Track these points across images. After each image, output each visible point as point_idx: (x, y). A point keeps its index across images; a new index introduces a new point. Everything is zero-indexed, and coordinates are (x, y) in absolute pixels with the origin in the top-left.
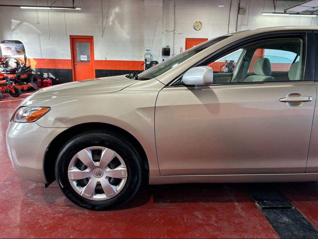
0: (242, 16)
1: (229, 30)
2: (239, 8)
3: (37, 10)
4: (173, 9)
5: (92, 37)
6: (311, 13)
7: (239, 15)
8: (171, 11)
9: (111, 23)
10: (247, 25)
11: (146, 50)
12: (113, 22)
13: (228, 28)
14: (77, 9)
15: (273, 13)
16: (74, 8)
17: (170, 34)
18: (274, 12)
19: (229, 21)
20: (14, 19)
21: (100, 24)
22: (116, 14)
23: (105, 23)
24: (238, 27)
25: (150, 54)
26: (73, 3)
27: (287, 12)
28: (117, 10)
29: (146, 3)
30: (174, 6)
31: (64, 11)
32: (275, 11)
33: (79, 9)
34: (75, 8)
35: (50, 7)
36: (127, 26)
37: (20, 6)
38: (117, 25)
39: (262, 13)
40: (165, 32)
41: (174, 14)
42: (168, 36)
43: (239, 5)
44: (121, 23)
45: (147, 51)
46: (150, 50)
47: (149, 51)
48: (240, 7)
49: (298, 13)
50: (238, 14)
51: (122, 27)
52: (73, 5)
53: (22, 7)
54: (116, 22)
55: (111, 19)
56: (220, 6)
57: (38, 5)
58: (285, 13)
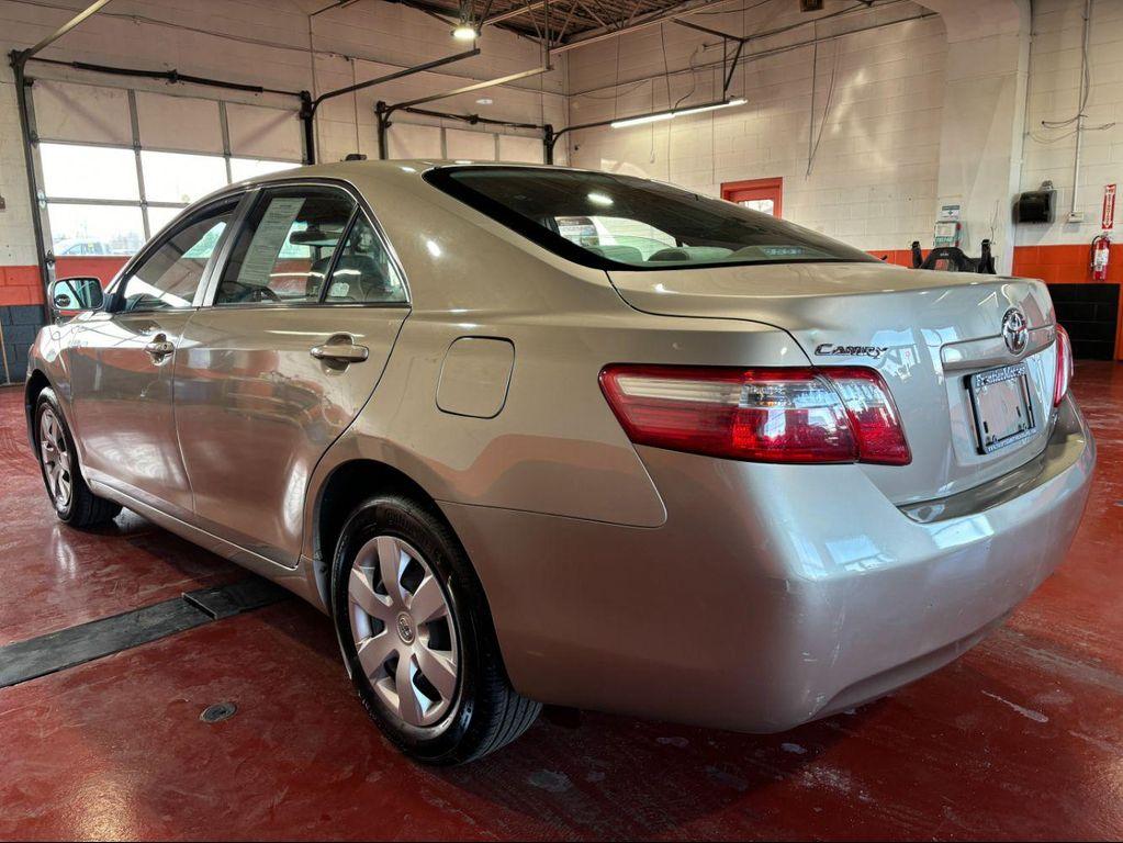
3: (652, 126)
5: (780, 180)
9: (836, 128)
11: (944, 208)
12: (845, 123)
14: (732, 104)
16: (725, 102)
17: (1059, 134)
20: (605, 158)
21: (803, 138)
22: (856, 93)
23: (817, 132)
25: (953, 222)
26: (726, 88)
28: (860, 79)
29: (952, 35)
30: (1083, 18)
33: (741, 102)
35: (673, 111)
36: (888, 129)
37: (610, 122)
38: (858, 132)
40: (1036, 128)
41: (1083, 47)
42: (1051, 142)
44: (870, 122)
45: (946, 213)
46: (958, 208)
47: (955, 212)
51: (872, 135)
52: (725, 94)
53: (615, 125)
54: (855, 122)
55: (839, 112)
57: (655, 110)
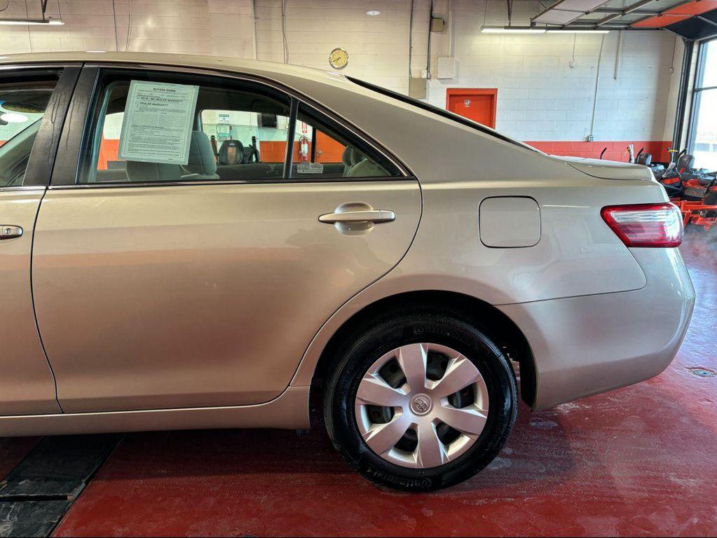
0: (439, 35)
1: (411, 67)
2: (432, 17)
4: (281, 23)
6: (594, 26)
7: (432, 33)
8: (277, 26)
10: (452, 56)
13: (410, 64)
14: (52, 23)
15: (506, 28)
16: (44, 21)
18: (508, 25)
19: (411, 47)
22: (147, 32)
24: (432, 60)
25: (227, 125)
26: (44, 10)
27: (537, 25)
28: (150, 23)
29: (212, 8)
30: (281, 14)
31: (29, 29)
32: (510, 24)
33: (59, 23)
34: (47, 21)
39: (483, 27)
41: (283, 31)
43: (431, 10)
45: (222, 118)
47: (227, 119)
48: (434, 16)
49: (563, 27)
50: (430, 30)
52: (43, 15)
56: (371, 13)
58: (533, 26)
